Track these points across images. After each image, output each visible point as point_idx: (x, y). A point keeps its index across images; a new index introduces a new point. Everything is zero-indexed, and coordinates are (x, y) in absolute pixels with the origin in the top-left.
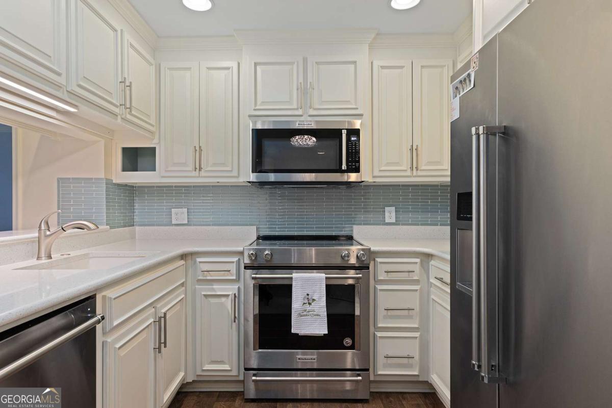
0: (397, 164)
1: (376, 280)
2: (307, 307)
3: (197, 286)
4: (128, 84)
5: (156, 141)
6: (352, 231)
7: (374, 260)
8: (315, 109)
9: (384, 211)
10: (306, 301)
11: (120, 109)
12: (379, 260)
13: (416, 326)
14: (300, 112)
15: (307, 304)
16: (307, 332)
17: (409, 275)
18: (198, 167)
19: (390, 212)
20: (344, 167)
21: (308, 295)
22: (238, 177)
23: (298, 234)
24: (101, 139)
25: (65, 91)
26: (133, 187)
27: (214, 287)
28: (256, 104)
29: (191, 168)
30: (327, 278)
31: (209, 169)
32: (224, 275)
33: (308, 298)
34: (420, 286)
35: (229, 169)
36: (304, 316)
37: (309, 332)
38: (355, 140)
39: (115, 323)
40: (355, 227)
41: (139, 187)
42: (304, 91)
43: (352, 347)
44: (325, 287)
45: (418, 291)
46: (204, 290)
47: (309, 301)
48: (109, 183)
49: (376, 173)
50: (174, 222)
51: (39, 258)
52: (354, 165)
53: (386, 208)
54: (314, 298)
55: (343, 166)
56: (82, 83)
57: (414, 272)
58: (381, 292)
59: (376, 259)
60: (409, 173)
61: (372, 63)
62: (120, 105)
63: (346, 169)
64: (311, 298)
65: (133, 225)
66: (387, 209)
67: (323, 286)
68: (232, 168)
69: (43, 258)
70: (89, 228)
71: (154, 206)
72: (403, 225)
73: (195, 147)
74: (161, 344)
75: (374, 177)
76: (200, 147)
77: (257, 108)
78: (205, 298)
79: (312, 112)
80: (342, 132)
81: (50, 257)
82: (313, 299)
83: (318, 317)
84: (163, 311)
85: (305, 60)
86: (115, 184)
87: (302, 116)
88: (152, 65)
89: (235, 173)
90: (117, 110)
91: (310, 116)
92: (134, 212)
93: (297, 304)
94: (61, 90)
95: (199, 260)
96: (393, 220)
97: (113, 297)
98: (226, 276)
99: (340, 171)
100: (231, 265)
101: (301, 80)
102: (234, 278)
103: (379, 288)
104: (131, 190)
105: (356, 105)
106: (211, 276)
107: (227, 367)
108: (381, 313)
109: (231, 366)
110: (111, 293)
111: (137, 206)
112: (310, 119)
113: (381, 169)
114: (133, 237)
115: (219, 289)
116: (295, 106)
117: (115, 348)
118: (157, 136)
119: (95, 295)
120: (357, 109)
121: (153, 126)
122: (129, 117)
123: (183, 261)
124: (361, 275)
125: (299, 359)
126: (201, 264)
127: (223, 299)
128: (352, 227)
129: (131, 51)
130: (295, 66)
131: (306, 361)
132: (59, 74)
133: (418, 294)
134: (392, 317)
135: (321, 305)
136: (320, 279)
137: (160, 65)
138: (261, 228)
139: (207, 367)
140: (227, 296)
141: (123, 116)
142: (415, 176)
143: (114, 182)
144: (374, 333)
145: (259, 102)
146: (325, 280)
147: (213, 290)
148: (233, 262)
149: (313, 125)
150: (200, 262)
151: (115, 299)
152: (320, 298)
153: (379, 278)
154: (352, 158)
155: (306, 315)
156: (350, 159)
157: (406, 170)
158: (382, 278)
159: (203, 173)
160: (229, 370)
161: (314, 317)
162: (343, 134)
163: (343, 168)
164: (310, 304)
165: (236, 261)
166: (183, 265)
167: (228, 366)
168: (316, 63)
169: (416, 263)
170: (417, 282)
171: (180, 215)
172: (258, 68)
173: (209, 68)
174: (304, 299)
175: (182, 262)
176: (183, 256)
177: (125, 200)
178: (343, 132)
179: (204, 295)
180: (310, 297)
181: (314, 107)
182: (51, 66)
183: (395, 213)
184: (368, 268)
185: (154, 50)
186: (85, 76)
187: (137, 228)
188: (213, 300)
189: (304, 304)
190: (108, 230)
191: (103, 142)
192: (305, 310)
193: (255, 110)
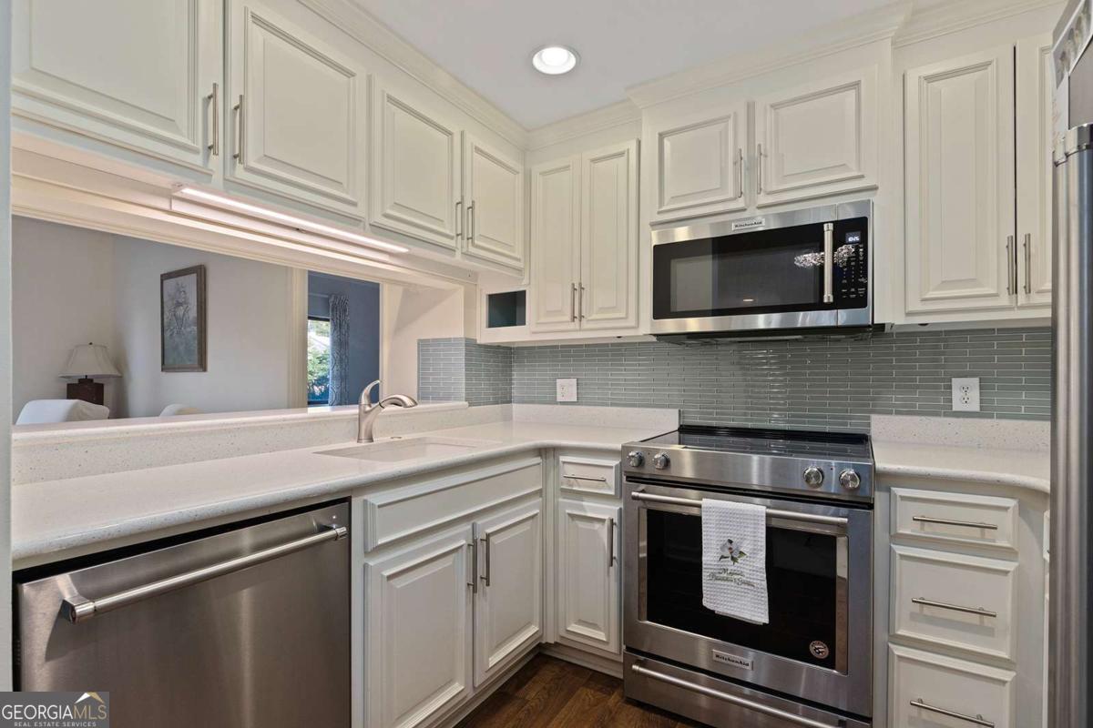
0: (972, 282)
1: (892, 533)
2: (729, 564)
3: (561, 500)
4: (468, 204)
5: (525, 281)
6: (869, 425)
7: (889, 490)
8: (770, 193)
9: (950, 387)
10: (727, 553)
11: (456, 241)
12: (899, 491)
13: (1004, 655)
14: (740, 204)
15: (730, 559)
16: (729, 612)
17: (983, 534)
18: (577, 314)
19: (965, 389)
20: (828, 296)
21: (730, 542)
22: (637, 327)
23: (753, 427)
24: (458, 286)
25: (368, 226)
26: (511, 348)
27: (584, 503)
28: (661, 203)
29: (568, 318)
30: (769, 516)
31: (594, 317)
32: (597, 487)
33: (730, 549)
34: (1016, 564)
35: (623, 315)
36: (723, 579)
37: (732, 613)
38: (856, 242)
39: (380, 542)
40: (874, 418)
41: (518, 348)
42: (750, 164)
43: (829, 662)
44: (764, 531)
45: (1010, 575)
46: (569, 506)
47: (733, 552)
48: (471, 345)
49: (916, 306)
50: (559, 399)
51: (359, 440)
52: (853, 293)
53: (953, 379)
54: (742, 550)
55: (825, 296)
56: (390, 212)
57: (996, 528)
58: (904, 562)
59: (893, 489)
60: (1005, 300)
61: (904, 76)
62: (458, 235)
63: (831, 300)
64: (737, 549)
65: (510, 402)
66: (956, 382)
67: (760, 531)
68: (627, 314)
69: (363, 441)
70: (405, 406)
71: (535, 375)
72: (1000, 417)
73: (573, 285)
74: (478, 580)
75: (909, 314)
76: (580, 284)
77: (664, 209)
78: (570, 520)
79: (764, 199)
80: (823, 227)
81: (371, 440)
82: (741, 553)
83: (749, 587)
84: (489, 531)
85: (750, 107)
86: (480, 346)
87: (744, 210)
88: (518, 173)
89: (631, 322)
90: (451, 243)
91: (759, 208)
92: (511, 384)
93: (710, 556)
94: (362, 224)
95: (563, 459)
96: (975, 407)
97: (377, 504)
98: (600, 489)
99: (821, 306)
100: (608, 471)
101: (742, 145)
102: (612, 493)
103: (898, 552)
104: (506, 355)
105: (859, 170)
106: (579, 486)
107: (601, 636)
108: (903, 607)
109: (608, 636)
110: (376, 498)
111: (515, 375)
112: (759, 212)
113: (927, 296)
114: (507, 418)
115: (592, 508)
116: (731, 195)
117: (382, 576)
118: (527, 275)
119: (351, 497)
120: (862, 177)
121: (518, 260)
122: (472, 250)
123: (539, 458)
124: (846, 520)
125: (717, 656)
126: (566, 466)
127: (597, 526)
128: (869, 418)
129: (478, 157)
130: (731, 122)
131: (729, 662)
132: (354, 204)
133: (1009, 579)
134: (932, 621)
135: (755, 564)
136: (755, 516)
137: (530, 171)
138: (689, 412)
139: (574, 628)
140: (602, 521)
141: (464, 250)
142: (1022, 307)
143: (478, 342)
144: (888, 646)
145: (667, 198)
146: (764, 519)
147: (582, 508)
148: (611, 467)
149: (763, 224)
150: (564, 463)
151: (379, 506)
152: (754, 552)
153: (901, 531)
154: (848, 278)
155: (727, 580)
156: (845, 281)
157: (996, 295)
158: (908, 532)
159: (585, 325)
160: (603, 641)
161: (743, 586)
162: (826, 233)
163: (826, 301)
164: (734, 559)
165: (616, 466)
166: (539, 464)
167: (602, 633)
168: (772, 106)
169: (1006, 509)
170: (1008, 553)
171: (567, 388)
172: (667, 143)
173: (594, 161)
174: (723, 548)
175: (538, 460)
176: (543, 451)
177: (498, 366)
178: (825, 228)
179: (569, 515)
180: (734, 547)
181: (769, 189)
182: (344, 195)
183: (978, 392)
184: (871, 506)
185: (525, 152)
186: (397, 202)
187: (514, 406)
188: (582, 525)
189: (722, 557)
190: (466, 409)
191: (461, 290)
192: (725, 570)
193: (659, 213)
